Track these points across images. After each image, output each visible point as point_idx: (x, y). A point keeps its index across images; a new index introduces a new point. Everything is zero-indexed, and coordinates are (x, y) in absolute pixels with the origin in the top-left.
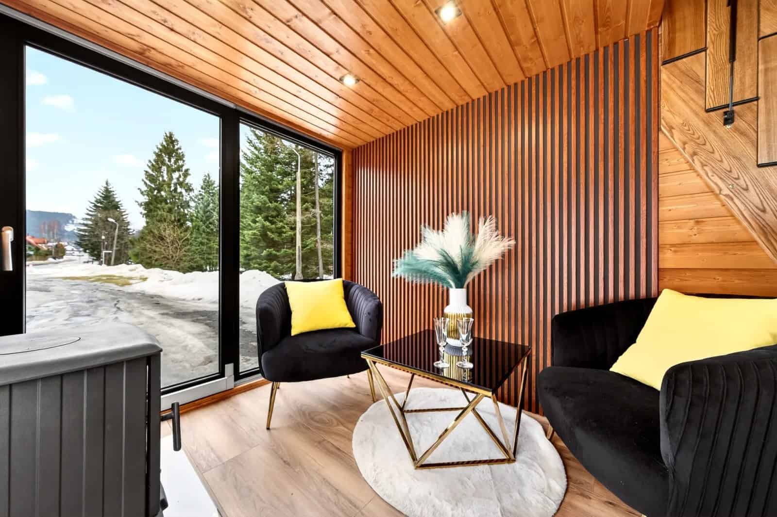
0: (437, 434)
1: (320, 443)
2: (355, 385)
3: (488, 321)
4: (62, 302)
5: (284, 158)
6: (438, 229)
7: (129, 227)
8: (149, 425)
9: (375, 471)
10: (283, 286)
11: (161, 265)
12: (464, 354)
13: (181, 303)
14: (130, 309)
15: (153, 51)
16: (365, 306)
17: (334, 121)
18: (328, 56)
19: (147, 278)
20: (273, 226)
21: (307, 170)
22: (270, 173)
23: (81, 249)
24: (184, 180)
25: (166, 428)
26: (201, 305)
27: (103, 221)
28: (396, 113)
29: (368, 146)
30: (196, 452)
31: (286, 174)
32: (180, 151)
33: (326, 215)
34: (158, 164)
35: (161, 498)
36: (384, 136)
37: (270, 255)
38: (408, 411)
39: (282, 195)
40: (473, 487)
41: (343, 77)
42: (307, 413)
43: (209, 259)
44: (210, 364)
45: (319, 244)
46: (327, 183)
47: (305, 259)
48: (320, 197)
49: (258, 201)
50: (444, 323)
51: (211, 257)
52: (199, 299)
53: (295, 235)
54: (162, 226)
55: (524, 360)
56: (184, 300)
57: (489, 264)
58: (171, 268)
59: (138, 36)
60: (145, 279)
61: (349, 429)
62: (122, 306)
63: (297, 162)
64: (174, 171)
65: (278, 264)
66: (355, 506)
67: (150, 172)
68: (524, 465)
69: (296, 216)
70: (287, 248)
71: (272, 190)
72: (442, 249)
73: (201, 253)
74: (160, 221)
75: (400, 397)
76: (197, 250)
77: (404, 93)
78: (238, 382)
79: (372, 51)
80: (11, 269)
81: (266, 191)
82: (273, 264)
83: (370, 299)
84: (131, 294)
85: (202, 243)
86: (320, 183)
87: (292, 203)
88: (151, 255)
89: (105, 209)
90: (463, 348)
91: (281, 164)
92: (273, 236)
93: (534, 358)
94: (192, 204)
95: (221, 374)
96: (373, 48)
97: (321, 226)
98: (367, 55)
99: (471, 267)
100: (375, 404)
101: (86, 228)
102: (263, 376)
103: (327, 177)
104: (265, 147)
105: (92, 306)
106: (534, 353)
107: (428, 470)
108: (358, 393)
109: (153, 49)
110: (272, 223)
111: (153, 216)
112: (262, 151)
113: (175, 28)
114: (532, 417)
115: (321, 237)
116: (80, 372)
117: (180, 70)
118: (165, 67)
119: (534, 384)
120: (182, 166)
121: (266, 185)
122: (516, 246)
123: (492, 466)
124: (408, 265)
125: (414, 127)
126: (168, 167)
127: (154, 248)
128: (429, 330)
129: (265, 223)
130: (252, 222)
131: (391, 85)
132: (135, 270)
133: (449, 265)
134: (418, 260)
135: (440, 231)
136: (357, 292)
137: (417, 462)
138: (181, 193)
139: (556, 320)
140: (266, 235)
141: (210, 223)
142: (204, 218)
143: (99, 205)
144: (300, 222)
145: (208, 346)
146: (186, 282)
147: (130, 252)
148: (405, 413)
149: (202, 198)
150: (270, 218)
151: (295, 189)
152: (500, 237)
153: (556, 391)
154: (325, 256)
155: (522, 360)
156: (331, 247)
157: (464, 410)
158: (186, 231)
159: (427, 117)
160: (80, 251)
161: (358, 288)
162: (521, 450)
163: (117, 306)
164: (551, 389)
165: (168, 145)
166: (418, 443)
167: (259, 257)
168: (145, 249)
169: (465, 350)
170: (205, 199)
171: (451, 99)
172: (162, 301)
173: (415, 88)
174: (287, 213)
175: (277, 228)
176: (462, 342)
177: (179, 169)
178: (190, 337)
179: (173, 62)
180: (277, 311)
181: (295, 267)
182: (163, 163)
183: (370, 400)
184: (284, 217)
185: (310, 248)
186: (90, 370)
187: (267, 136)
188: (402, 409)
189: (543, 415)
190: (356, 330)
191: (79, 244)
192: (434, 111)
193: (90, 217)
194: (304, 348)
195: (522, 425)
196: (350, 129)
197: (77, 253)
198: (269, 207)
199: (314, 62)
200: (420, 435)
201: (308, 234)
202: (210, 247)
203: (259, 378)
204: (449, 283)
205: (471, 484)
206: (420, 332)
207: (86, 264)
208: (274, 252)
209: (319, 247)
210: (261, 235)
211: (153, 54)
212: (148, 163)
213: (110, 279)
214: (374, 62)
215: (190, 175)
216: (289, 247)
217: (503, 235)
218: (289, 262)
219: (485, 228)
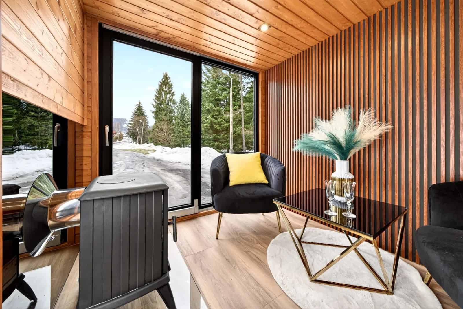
0: (326, 261)
1: (246, 252)
2: (267, 220)
3: (367, 185)
4: (122, 161)
5: (223, 80)
6: (326, 119)
7: (148, 124)
8: (163, 225)
9: (283, 277)
10: (224, 156)
11: (161, 144)
12: (349, 207)
13: (170, 164)
14: (149, 167)
15: (162, 33)
16: (274, 170)
17: (253, 54)
18: (251, 15)
19: (155, 151)
20: (216, 121)
21: (235, 87)
22: (215, 90)
23: (129, 136)
24: (172, 99)
25: (170, 228)
26: (180, 165)
27: (138, 122)
28: (294, 43)
29: (276, 67)
30: (181, 245)
31: (224, 90)
32: (170, 83)
33: (247, 113)
34: (160, 91)
35: (168, 265)
36: (287, 59)
37: (215, 138)
38: (303, 242)
39: (221, 102)
40: (356, 304)
41: (261, 26)
42: (238, 233)
43: (183, 140)
44: (185, 199)
45: (243, 131)
46: (247, 93)
47: (235, 140)
48: (243, 102)
49: (208, 107)
50: (332, 184)
51: (184, 139)
52: (179, 163)
53: (229, 125)
54: (162, 123)
55: (401, 219)
56: (172, 163)
57: (368, 143)
58: (166, 146)
59: (156, 26)
60: (154, 151)
61: (265, 248)
62: (145, 164)
63: (230, 82)
64: (168, 94)
65: (219, 143)
66: (270, 296)
67: (157, 95)
68: (402, 299)
69: (230, 114)
70: (224, 134)
71: (216, 100)
72: (329, 133)
73: (180, 137)
74: (161, 121)
75: (298, 232)
76: (178, 135)
77: (300, 29)
78: (200, 210)
79: (279, 6)
80: (108, 145)
81: (213, 101)
82: (217, 143)
83: (278, 165)
84: (149, 158)
85: (180, 132)
86: (244, 94)
87: (227, 107)
88: (157, 139)
89: (138, 115)
90: (347, 203)
91: (221, 84)
92: (216, 127)
93: (410, 217)
94: (176, 111)
95: (192, 205)
96: (280, 4)
97: (244, 120)
98: (276, 10)
99: (353, 145)
100: (281, 234)
101: (131, 125)
102: (214, 208)
103: (248, 89)
104: (212, 76)
105: (133, 164)
106: (410, 213)
107: (320, 284)
108: (270, 225)
109: (162, 31)
110: (216, 119)
111: (158, 118)
112: (211, 78)
113: (173, 18)
114: (408, 263)
115: (244, 126)
116: (136, 195)
117: (174, 40)
118: (168, 40)
119: (410, 238)
120: (172, 90)
121: (213, 97)
122: (393, 130)
123: (372, 293)
124: (304, 143)
125: (308, 51)
126: (165, 92)
127: (158, 134)
128: (319, 189)
129: (212, 119)
130: (205, 119)
131: (292, 25)
132: (150, 146)
133: (336, 143)
134: (312, 140)
135: (327, 121)
136: (269, 161)
137: (311, 277)
138: (171, 105)
139: (432, 189)
140: (213, 126)
141: (184, 121)
142: (181, 118)
143: (136, 114)
144: (232, 118)
145: (184, 188)
146: (173, 153)
147: (148, 137)
148: (302, 243)
149: (180, 107)
150: (215, 117)
151: (229, 98)
152: (378, 122)
153: (434, 245)
154: (247, 138)
155: (399, 218)
156: (251, 132)
157: (348, 248)
158: (173, 125)
159: (317, 42)
160: (129, 137)
161: (269, 158)
162: (398, 286)
163: (144, 164)
164: (429, 243)
165: (165, 80)
166: (312, 265)
167: (209, 140)
168: (155, 136)
169: (349, 204)
170: (181, 107)
171: (337, 27)
172: (162, 163)
173: (309, 25)
174: (225, 113)
175: (219, 122)
176: (347, 198)
177: (170, 92)
178: (175, 183)
179: (171, 36)
180: (221, 171)
181: (229, 145)
182: (163, 90)
183: (278, 231)
184: (223, 115)
185: (238, 134)
186: (141, 194)
187: (213, 69)
188: (299, 240)
189: (420, 263)
190: (269, 185)
191: (128, 133)
192: (323, 37)
193: (132, 120)
194: (237, 194)
195: (399, 268)
196: (265, 58)
197: (127, 138)
198: (214, 109)
199: (243, 21)
200: (313, 260)
201: (236, 124)
202: (184, 134)
203: (211, 209)
204: (335, 156)
205: (355, 302)
206: (312, 190)
207: (131, 143)
208: (217, 136)
209: (243, 133)
210: (210, 127)
211: (163, 34)
212: (156, 90)
213: (140, 151)
214: (281, 13)
215: (175, 95)
216: (226, 133)
217: (381, 121)
218: (225, 142)
219: (364, 117)
